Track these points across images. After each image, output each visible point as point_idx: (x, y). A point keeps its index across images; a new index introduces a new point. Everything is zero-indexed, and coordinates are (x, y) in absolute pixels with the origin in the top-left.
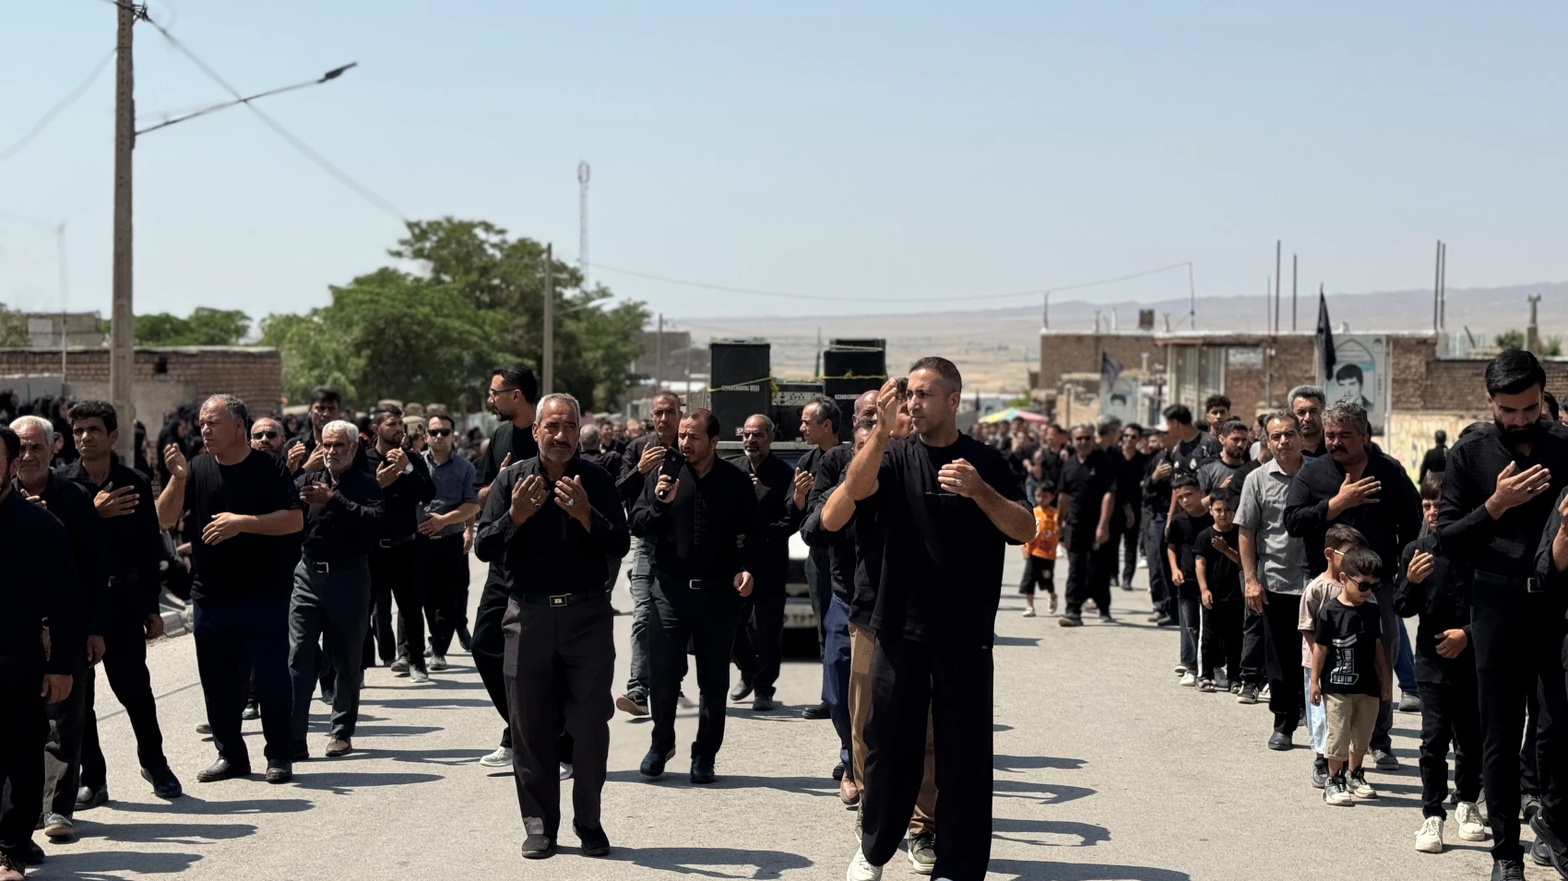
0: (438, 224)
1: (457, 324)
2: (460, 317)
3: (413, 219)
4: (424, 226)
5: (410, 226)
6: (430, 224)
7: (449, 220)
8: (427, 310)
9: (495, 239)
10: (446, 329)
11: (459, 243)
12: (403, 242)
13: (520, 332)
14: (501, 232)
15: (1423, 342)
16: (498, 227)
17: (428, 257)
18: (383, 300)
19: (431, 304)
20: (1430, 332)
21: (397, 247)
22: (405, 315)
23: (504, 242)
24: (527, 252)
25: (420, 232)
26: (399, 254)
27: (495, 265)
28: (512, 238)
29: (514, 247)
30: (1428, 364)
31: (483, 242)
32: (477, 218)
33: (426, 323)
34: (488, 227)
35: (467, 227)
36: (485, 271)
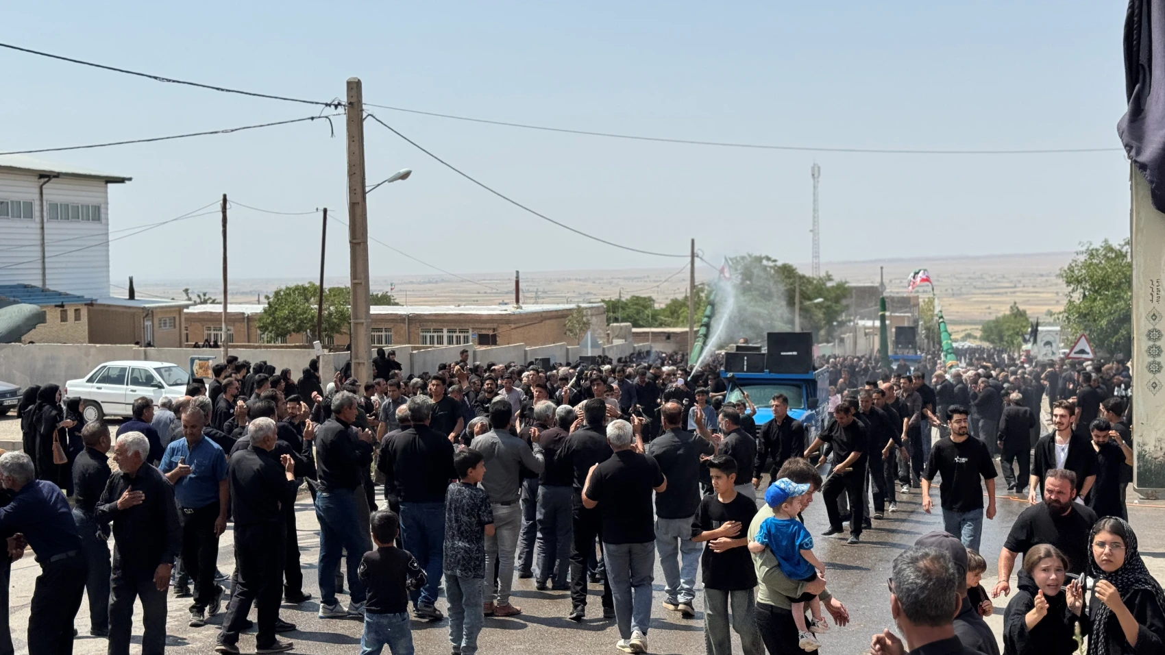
0: (745, 257)
4: (738, 259)
5: (732, 259)
6: (743, 258)
7: (750, 256)
9: (771, 264)
11: (756, 266)
14: (775, 261)
16: (773, 258)
17: (740, 273)
23: (776, 266)
24: (787, 270)
25: (735, 261)
28: (779, 263)
29: (779, 268)
31: (766, 266)
32: (763, 255)
34: (768, 259)
35: (759, 259)
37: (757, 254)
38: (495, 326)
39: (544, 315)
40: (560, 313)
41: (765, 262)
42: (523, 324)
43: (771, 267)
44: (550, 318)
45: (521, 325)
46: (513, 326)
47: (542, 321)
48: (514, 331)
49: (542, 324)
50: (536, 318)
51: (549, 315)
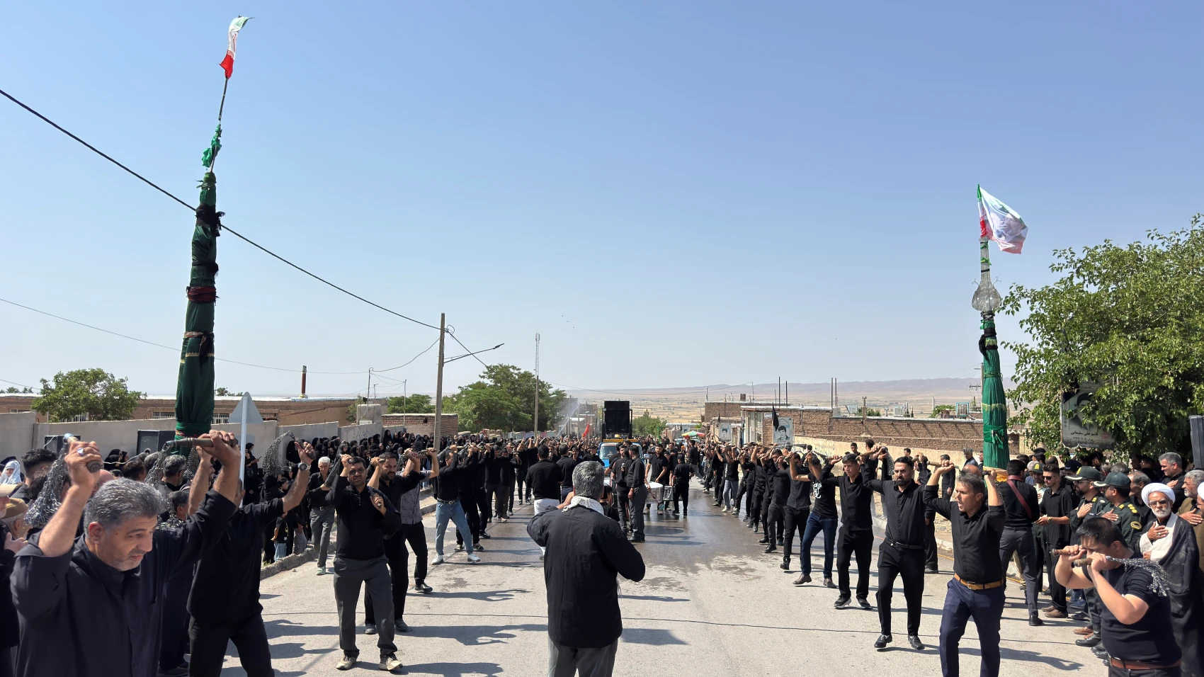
0: (497, 366)
1: (506, 403)
2: (506, 400)
3: (488, 365)
4: (492, 367)
5: (487, 367)
6: (496, 367)
7: (501, 365)
8: (496, 398)
9: (516, 372)
10: (502, 404)
11: (505, 373)
12: (485, 373)
13: (525, 404)
14: (519, 369)
15: (828, 411)
16: (517, 368)
17: (493, 378)
18: (482, 395)
19: (497, 396)
20: (830, 408)
21: (482, 374)
22: (490, 400)
23: (520, 373)
24: (527, 376)
25: (490, 369)
26: (483, 377)
27: (517, 381)
28: (522, 371)
29: (522, 375)
30: (830, 419)
31: (512, 373)
32: (511, 365)
33: (497, 403)
34: (514, 368)
35: (507, 368)
36: (513, 383)
37: (505, 364)
38: (276, 411)
39: (326, 403)
40: (343, 403)
41: (511, 370)
42: (305, 410)
43: (516, 374)
44: (332, 407)
45: (301, 411)
46: (293, 412)
47: (324, 409)
48: (294, 415)
49: (325, 411)
50: (318, 406)
51: (333, 403)
